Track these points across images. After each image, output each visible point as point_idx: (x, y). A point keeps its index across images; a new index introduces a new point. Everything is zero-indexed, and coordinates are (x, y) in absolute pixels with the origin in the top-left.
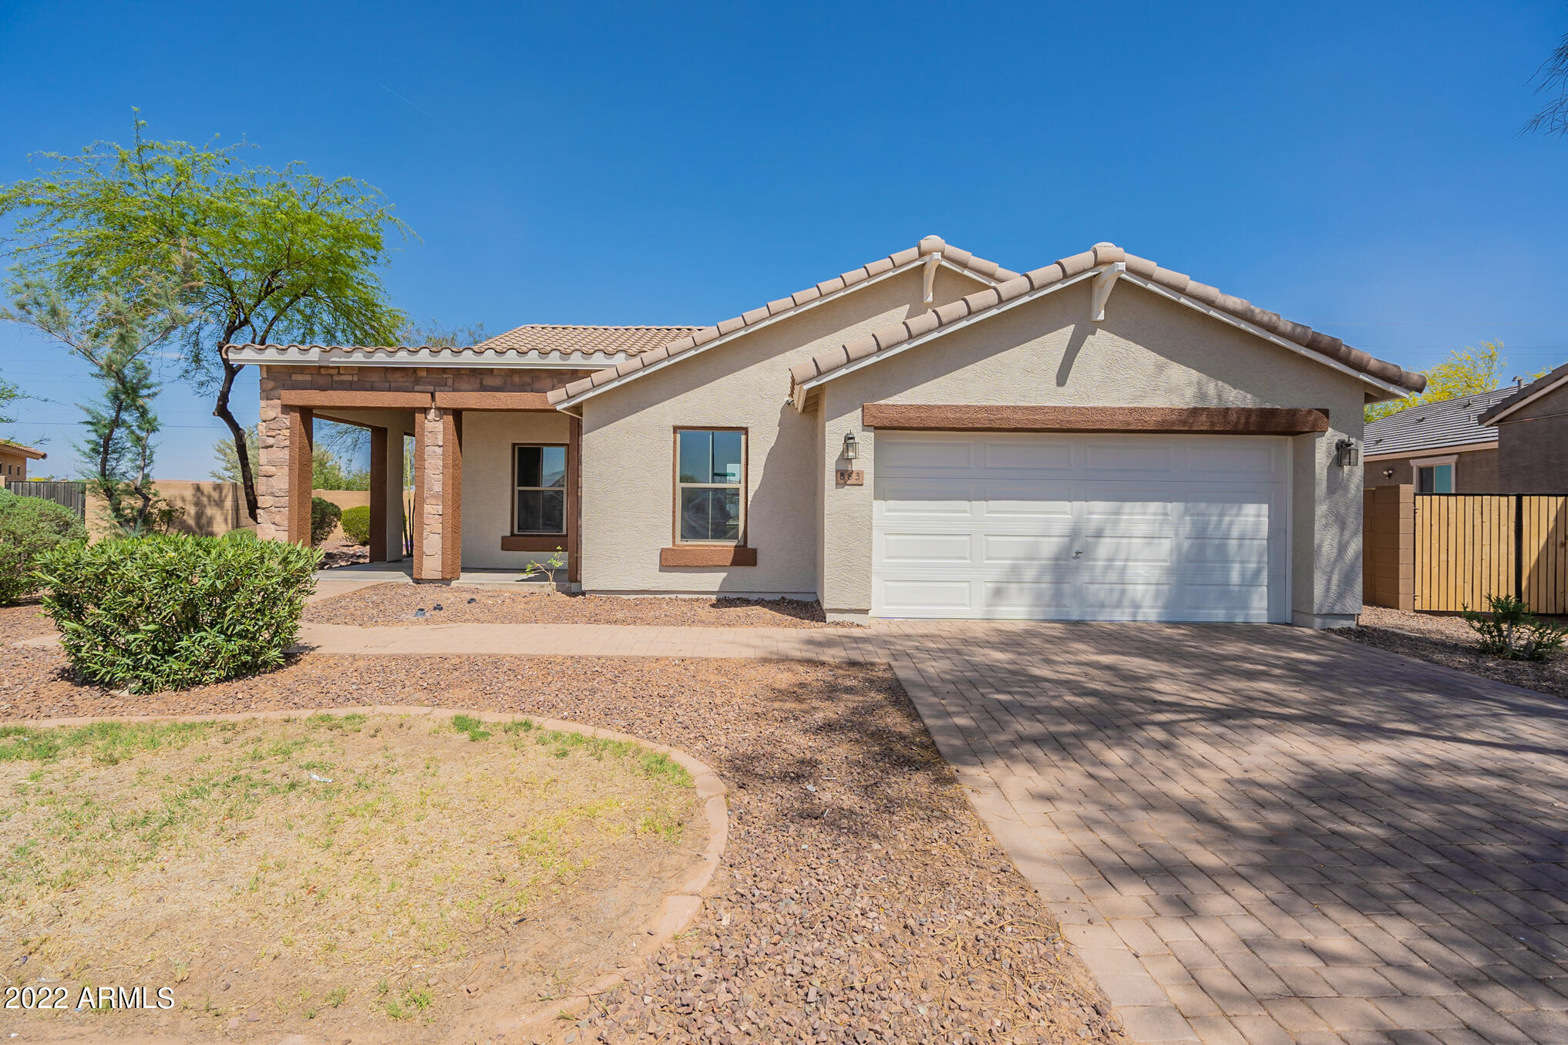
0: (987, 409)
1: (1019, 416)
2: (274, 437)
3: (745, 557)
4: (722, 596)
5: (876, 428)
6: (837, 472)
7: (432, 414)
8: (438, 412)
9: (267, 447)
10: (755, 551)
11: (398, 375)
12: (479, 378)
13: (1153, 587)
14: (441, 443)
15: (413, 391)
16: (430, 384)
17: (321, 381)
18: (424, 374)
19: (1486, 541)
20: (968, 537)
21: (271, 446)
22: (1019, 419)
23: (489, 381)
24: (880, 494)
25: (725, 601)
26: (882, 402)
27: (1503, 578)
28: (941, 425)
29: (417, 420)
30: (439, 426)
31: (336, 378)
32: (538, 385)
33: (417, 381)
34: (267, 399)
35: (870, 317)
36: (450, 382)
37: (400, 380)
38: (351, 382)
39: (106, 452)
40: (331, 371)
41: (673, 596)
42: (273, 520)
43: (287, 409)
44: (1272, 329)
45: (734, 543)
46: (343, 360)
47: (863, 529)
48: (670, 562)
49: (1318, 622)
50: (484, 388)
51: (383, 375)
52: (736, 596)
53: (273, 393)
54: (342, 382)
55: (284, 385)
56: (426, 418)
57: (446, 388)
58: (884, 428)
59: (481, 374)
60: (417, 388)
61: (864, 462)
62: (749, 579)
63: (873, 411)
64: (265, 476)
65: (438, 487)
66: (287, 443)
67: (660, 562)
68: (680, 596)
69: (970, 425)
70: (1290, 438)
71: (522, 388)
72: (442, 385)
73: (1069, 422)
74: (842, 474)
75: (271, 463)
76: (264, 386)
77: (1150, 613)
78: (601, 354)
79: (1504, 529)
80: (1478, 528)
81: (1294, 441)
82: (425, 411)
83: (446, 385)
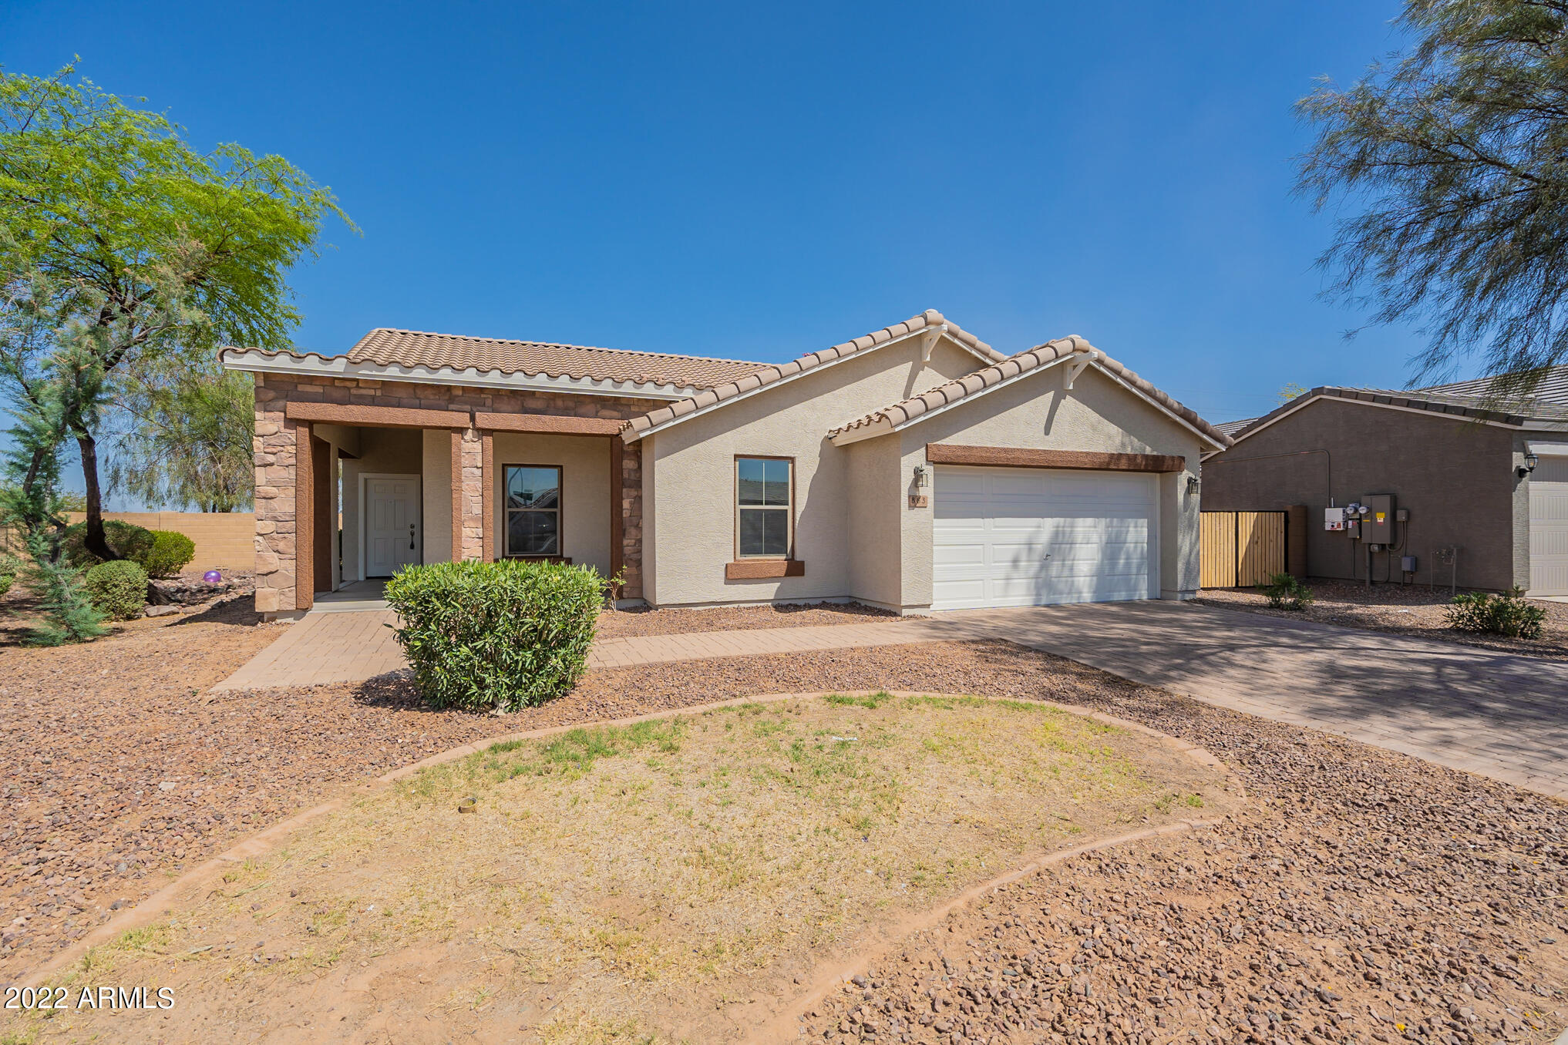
0: (1006, 450)
1: (1024, 456)
2: (274, 454)
3: (795, 568)
4: (776, 603)
5: (935, 463)
6: (909, 496)
7: (469, 435)
8: (476, 433)
9: (265, 466)
10: (802, 563)
11: (429, 392)
12: (521, 400)
13: (1088, 578)
14: (480, 465)
15: (447, 410)
16: (466, 403)
17: (337, 394)
18: (460, 393)
19: (1222, 542)
20: (980, 547)
21: (272, 464)
22: (1024, 459)
23: (531, 404)
24: (938, 515)
25: (781, 607)
26: (939, 443)
27: (1230, 565)
28: (978, 461)
29: (453, 441)
30: (478, 446)
31: (354, 391)
32: (582, 410)
33: (452, 400)
34: (265, 411)
35: (885, 370)
36: (489, 402)
37: (432, 397)
38: (373, 397)
39: (35, 467)
40: (348, 384)
41: (736, 606)
42: (276, 548)
43: (292, 423)
44: (1163, 403)
45: (784, 557)
46: (374, 373)
47: (927, 541)
48: (732, 576)
49: (1179, 595)
50: (525, 411)
51: (412, 392)
52: (787, 602)
53: (272, 404)
54: (361, 396)
55: (287, 396)
56: (463, 438)
57: (485, 409)
58: (941, 462)
59: (522, 396)
60: (451, 407)
61: (927, 491)
62: (800, 587)
63: (935, 449)
64: (264, 498)
65: (477, 510)
66: (293, 461)
67: (726, 575)
68: (742, 605)
69: (995, 462)
70: (1158, 475)
71: (565, 412)
72: (482, 406)
73: (1053, 461)
74: (913, 499)
75: (269, 483)
76: (262, 397)
77: (1087, 597)
78: (651, 385)
79: (1230, 533)
80: (1218, 533)
81: (1161, 477)
82: (461, 430)
83: (484, 405)
